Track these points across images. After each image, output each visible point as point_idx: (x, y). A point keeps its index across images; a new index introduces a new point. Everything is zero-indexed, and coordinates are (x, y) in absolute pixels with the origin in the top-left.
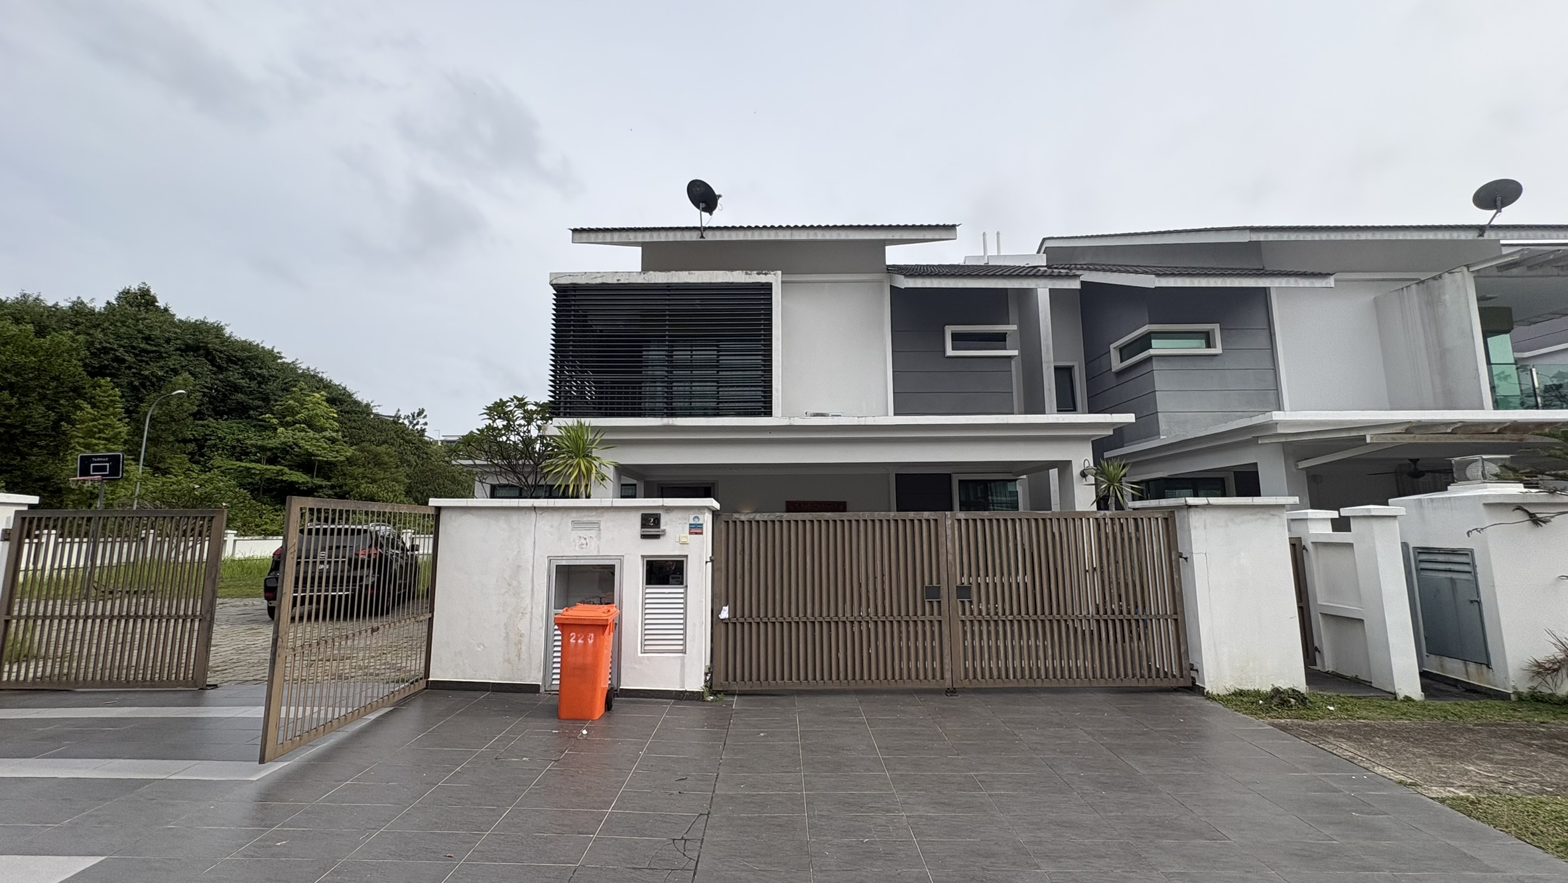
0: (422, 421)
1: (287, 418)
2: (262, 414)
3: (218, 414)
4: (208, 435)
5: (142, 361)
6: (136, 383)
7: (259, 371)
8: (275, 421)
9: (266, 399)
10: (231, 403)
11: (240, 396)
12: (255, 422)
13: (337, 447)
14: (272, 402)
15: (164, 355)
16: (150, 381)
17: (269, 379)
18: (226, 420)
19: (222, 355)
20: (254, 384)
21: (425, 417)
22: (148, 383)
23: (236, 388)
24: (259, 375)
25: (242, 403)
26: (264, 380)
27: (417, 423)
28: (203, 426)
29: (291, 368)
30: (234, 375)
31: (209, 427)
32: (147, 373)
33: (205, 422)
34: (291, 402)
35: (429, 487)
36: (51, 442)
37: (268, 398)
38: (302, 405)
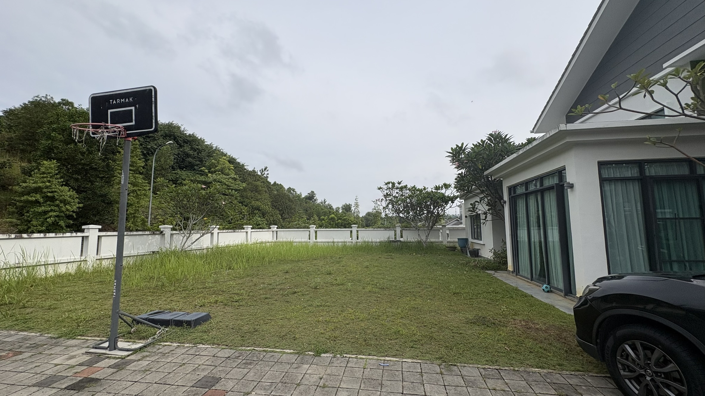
0: (266, 173)
1: (212, 169)
2: (200, 168)
3: (181, 168)
4: (177, 178)
5: (147, 141)
6: (145, 152)
7: (197, 147)
8: (207, 171)
9: (201, 161)
10: (186, 163)
11: (190, 159)
12: (197, 172)
13: (237, 183)
14: (204, 162)
15: (156, 138)
16: (151, 151)
17: (201, 151)
18: (185, 171)
19: (181, 139)
20: (195, 153)
21: (268, 170)
22: (150, 153)
23: (188, 155)
24: (197, 149)
25: (191, 163)
26: (200, 152)
27: (264, 174)
28: (175, 173)
29: (210, 147)
30: (187, 149)
31: (178, 174)
32: (149, 147)
33: (176, 172)
34: (213, 161)
35: (279, 203)
36: (106, 175)
37: (202, 160)
38: (218, 162)
